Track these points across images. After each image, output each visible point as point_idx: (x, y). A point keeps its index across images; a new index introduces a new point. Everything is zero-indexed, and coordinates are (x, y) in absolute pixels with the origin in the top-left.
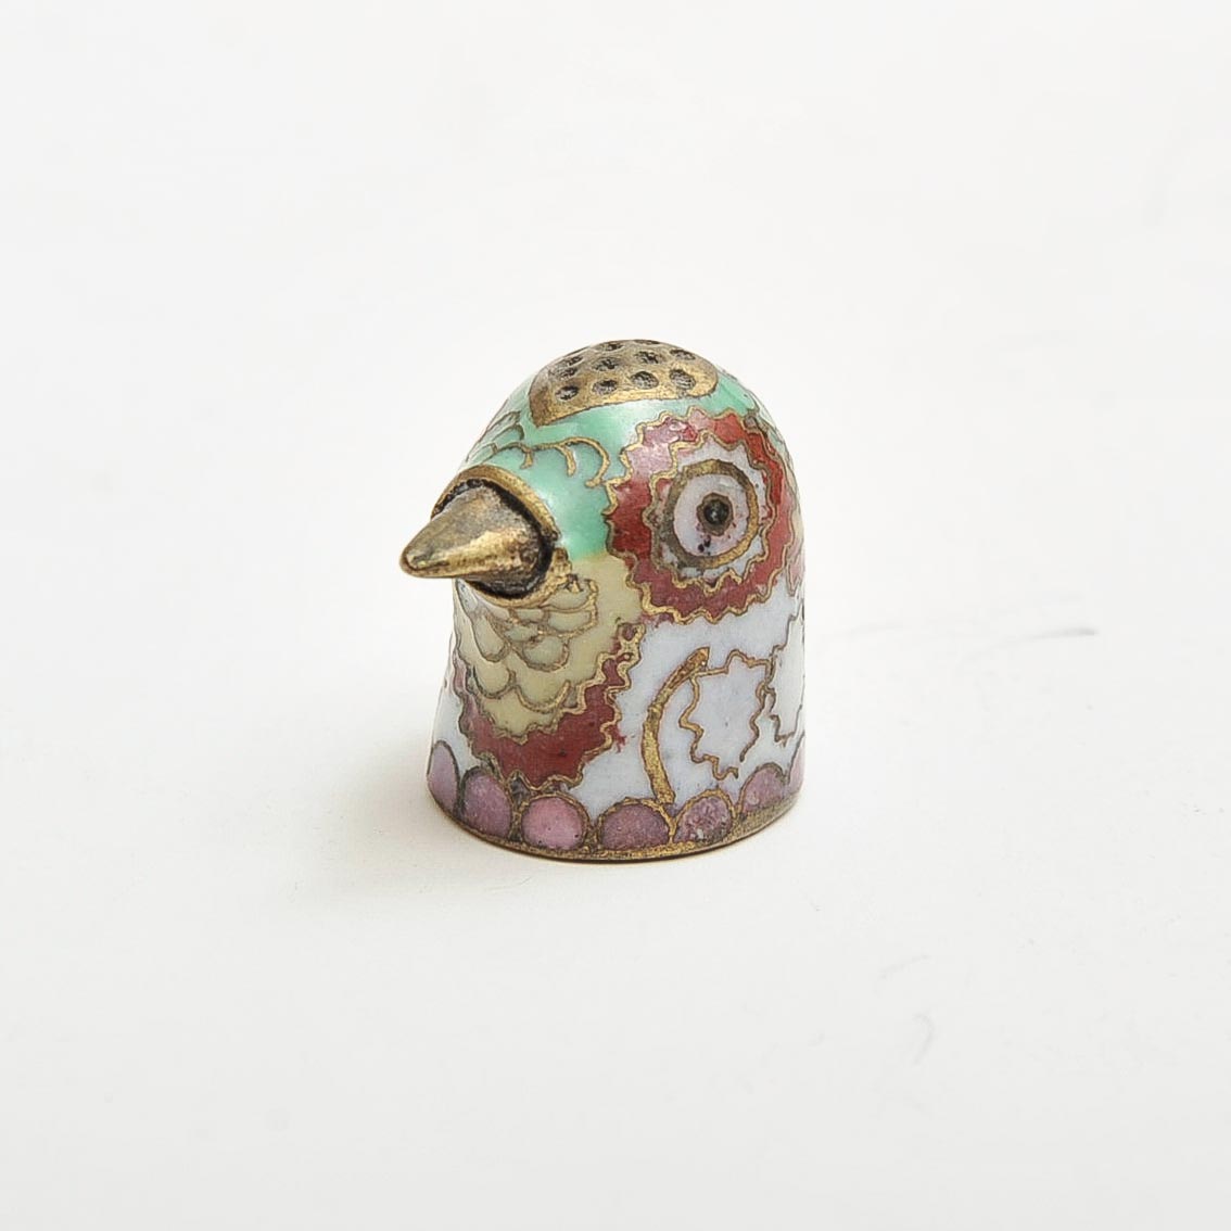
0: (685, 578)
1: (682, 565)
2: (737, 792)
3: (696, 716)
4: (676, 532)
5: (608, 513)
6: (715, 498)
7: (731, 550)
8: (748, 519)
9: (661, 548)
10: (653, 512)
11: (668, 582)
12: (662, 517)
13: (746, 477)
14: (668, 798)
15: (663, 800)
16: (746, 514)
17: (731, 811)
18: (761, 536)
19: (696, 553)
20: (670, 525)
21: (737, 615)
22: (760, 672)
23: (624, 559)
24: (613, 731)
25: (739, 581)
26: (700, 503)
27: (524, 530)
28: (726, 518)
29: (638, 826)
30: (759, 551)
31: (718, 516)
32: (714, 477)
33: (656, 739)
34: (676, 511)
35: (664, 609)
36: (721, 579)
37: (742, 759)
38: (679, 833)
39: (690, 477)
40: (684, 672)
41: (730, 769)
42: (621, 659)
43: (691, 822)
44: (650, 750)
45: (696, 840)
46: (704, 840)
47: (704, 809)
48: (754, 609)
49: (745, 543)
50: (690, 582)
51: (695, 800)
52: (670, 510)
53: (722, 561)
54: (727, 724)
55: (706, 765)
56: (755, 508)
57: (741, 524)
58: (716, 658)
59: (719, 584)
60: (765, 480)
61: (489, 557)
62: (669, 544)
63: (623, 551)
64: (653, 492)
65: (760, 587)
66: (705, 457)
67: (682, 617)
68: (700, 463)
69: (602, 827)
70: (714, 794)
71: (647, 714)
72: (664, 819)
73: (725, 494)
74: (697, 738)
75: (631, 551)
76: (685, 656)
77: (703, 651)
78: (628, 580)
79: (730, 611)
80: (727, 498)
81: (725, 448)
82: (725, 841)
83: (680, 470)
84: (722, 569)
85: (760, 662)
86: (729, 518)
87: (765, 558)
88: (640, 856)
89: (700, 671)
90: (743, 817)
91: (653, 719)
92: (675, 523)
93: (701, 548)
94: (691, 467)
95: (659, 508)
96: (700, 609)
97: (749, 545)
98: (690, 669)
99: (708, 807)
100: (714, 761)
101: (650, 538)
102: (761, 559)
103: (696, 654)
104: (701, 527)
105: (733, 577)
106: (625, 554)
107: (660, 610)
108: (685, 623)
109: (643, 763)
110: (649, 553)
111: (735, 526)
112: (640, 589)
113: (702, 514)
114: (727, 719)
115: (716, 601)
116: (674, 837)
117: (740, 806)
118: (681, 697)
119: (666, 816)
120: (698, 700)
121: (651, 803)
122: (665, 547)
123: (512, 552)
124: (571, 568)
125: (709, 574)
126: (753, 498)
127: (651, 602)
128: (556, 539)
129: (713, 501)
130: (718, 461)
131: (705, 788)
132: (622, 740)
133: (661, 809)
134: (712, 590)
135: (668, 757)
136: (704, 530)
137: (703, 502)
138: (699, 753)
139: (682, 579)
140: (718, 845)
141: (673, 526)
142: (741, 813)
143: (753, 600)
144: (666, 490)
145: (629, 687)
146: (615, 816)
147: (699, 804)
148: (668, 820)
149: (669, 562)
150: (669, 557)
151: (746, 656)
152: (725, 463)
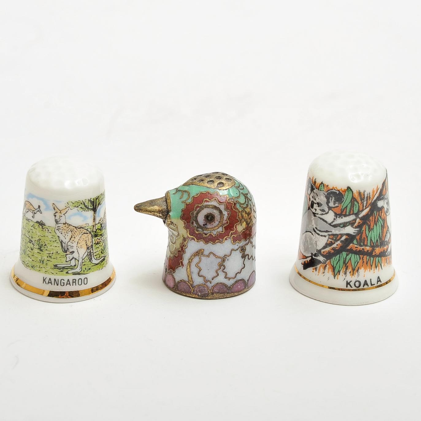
0: (198, 231)
1: (198, 228)
2: (211, 287)
3: (200, 265)
4: (198, 219)
5: (183, 210)
6: (211, 214)
7: (212, 228)
8: (219, 222)
9: (193, 222)
10: (193, 213)
11: (193, 230)
12: (195, 215)
13: (222, 212)
14: (191, 283)
15: (190, 283)
16: (219, 220)
17: (208, 291)
18: (222, 227)
19: (202, 226)
20: (196, 217)
21: (213, 244)
22: (220, 260)
23: (184, 222)
24: (182, 263)
25: (214, 236)
26: (206, 214)
27: (165, 208)
28: (212, 220)
29: (185, 287)
30: (221, 230)
31: (211, 219)
32: (212, 209)
33: (190, 268)
34: (199, 214)
35: (192, 237)
36: (209, 234)
37: (212, 279)
38: (194, 292)
39: (206, 207)
40: (197, 254)
41: (209, 281)
42: (183, 246)
43: (197, 290)
44: (188, 270)
45: (198, 295)
46: (200, 296)
47: (201, 288)
48: (218, 244)
49: (217, 228)
50: (199, 232)
51: (199, 286)
52: (197, 214)
53: (209, 230)
54: (208, 270)
55: (202, 278)
56: (222, 220)
57: (217, 223)
58: (206, 253)
59: (208, 235)
60: (228, 214)
61: (153, 212)
62: (195, 221)
63: (183, 220)
64: (195, 208)
65: (221, 239)
66: (211, 204)
67: (197, 240)
68: (210, 205)
69: (178, 285)
70: (204, 285)
71: (188, 261)
72: (190, 287)
73: (214, 214)
74: (200, 271)
75: (185, 220)
76: (198, 250)
77: (202, 250)
78: (184, 227)
79: (210, 242)
80: (214, 215)
81: (219, 203)
82: (207, 298)
83: (204, 205)
84: (209, 232)
85: (219, 257)
86: (213, 220)
87: (223, 233)
88: (185, 294)
89: (201, 254)
90: (213, 294)
91: (190, 263)
92: (198, 217)
93: (204, 225)
94: (207, 205)
95: (195, 213)
96: (202, 240)
97: (218, 228)
98: (199, 253)
99: (202, 288)
100: (204, 278)
101: (191, 219)
102: (222, 232)
103: (200, 250)
104: (205, 220)
105: (212, 234)
106: (184, 221)
107: (191, 237)
108: (198, 242)
109: (186, 273)
110: (190, 222)
111: (215, 222)
112: (187, 230)
113: (206, 218)
114: (209, 268)
115: (207, 239)
116: (193, 292)
117: (212, 291)
118: (196, 260)
119: (191, 287)
120: (200, 261)
121: (188, 283)
122: (194, 222)
123: (160, 212)
124: (171, 220)
125: (205, 232)
126: (223, 217)
127: (189, 234)
128: (170, 212)
129: (210, 215)
130: (215, 206)
131: (201, 283)
132: (183, 265)
133: (190, 285)
134: (206, 236)
135: (192, 273)
136: (206, 221)
137: (207, 214)
138: (200, 274)
139: (197, 231)
140: (204, 298)
141: (197, 218)
142: (212, 292)
143: (218, 242)
144: (198, 209)
145: (185, 253)
146: (180, 283)
147: (200, 287)
148: (191, 288)
149: (195, 226)
150: (195, 224)
151: (215, 255)
152: (217, 207)
